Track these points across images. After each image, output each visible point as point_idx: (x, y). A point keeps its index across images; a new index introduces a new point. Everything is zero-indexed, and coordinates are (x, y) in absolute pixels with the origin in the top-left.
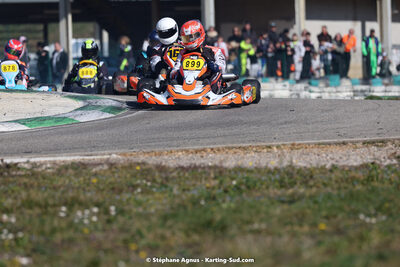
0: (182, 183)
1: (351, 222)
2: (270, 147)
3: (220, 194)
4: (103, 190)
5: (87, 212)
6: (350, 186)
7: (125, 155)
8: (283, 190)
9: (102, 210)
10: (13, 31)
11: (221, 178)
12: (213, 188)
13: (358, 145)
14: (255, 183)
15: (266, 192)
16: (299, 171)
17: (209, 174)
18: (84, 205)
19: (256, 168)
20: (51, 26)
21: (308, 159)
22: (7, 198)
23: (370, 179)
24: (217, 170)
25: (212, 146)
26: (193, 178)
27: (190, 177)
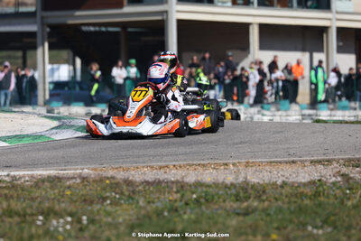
0: (147, 196)
1: (300, 233)
2: (226, 164)
3: (181, 206)
4: (75, 202)
5: (62, 221)
6: (299, 201)
8: (238, 203)
9: (75, 219)
11: (182, 192)
12: (176, 201)
13: (306, 164)
14: (213, 197)
15: (222, 204)
16: (253, 186)
17: (172, 188)
18: (59, 215)
19: (214, 183)
20: (29, 53)
21: (261, 176)
23: (317, 194)
24: (179, 185)
25: (174, 163)
26: (157, 192)
27: (154, 191)
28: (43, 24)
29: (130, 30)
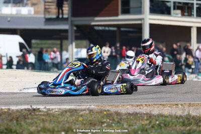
0: (129, 122)
2: (177, 105)
3: (150, 128)
4: (85, 124)
7: (97, 106)
8: (184, 127)
11: (150, 120)
12: (146, 125)
14: (169, 123)
16: (193, 118)
17: (144, 117)
19: (169, 115)
21: (198, 112)
24: (148, 116)
25: (146, 103)
26: (135, 119)
27: (133, 119)
28: (72, 25)
29: (122, 29)
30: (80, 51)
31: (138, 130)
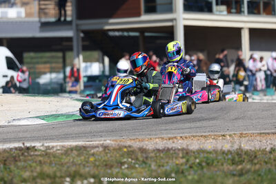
0: (158, 161)
2: (224, 135)
3: (187, 169)
4: (98, 166)
5: (85, 182)
7: (116, 141)
8: (234, 166)
9: (97, 180)
10: (41, 57)
11: (187, 157)
12: (182, 165)
14: (213, 161)
15: (221, 167)
16: (246, 153)
17: (178, 154)
18: (83, 177)
19: (214, 150)
20: (69, 54)
21: (253, 145)
22: (25, 172)
24: (185, 152)
25: (181, 135)
26: (166, 157)
27: (164, 157)
28: (78, 30)
29: (147, 34)
30: (91, 66)
31: (171, 172)
